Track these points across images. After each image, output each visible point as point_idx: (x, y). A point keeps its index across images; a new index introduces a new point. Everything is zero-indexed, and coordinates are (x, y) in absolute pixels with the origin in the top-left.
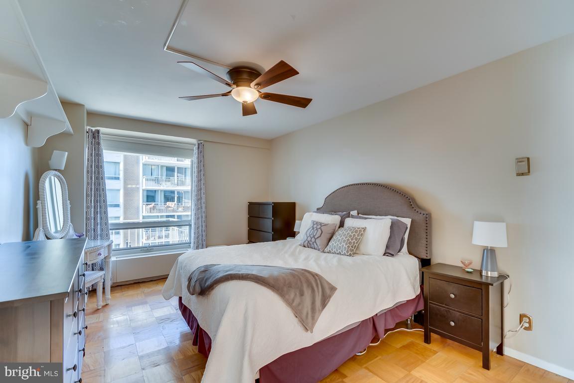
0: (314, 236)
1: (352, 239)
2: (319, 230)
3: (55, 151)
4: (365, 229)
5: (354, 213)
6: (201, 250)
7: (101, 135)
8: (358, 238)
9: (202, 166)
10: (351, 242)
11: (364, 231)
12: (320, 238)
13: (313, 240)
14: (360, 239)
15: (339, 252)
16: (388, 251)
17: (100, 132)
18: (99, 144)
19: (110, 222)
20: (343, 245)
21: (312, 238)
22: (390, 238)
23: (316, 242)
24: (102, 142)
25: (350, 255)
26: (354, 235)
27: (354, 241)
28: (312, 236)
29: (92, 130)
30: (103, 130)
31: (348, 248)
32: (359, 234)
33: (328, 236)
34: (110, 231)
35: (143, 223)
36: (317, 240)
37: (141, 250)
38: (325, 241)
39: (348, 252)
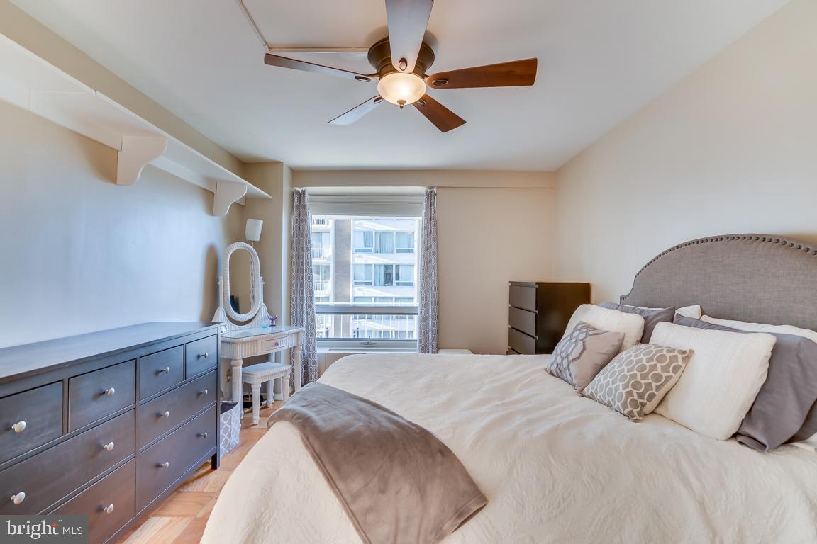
0: (567, 356)
1: (644, 377)
2: (580, 344)
3: (248, 220)
4: (687, 356)
5: (691, 311)
6: (430, 355)
7: (307, 196)
8: (664, 375)
9: (433, 225)
10: (638, 383)
11: (683, 359)
12: (577, 361)
13: (565, 363)
14: (668, 378)
15: (609, 401)
16: (747, 430)
17: (307, 194)
18: (304, 207)
19: (316, 303)
20: (617, 388)
21: (563, 359)
22: (763, 389)
23: (569, 370)
24: (308, 204)
25: (630, 416)
26: (654, 367)
27: (650, 381)
28: (564, 354)
29: (298, 191)
30: (309, 189)
31: (627, 398)
32: (668, 366)
33: (599, 360)
34: (316, 316)
35: (355, 307)
36: (571, 365)
37: (361, 343)
38: (589, 370)
39: (625, 406)
